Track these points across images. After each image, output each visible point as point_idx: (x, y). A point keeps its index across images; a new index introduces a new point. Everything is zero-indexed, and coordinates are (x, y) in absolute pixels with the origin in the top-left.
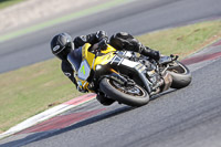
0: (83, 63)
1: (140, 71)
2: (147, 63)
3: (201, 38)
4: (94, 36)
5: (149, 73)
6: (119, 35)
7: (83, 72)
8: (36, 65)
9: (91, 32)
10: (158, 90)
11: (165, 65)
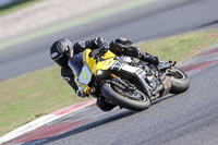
0: (85, 69)
1: (140, 76)
2: (147, 68)
3: (186, 48)
4: (93, 42)
5: (149, 78)
6: (118, 41)
7: (84, 77)
8: (23, 76)
9: (90, 39)
10: (158, 95)
11: (164, 70)
